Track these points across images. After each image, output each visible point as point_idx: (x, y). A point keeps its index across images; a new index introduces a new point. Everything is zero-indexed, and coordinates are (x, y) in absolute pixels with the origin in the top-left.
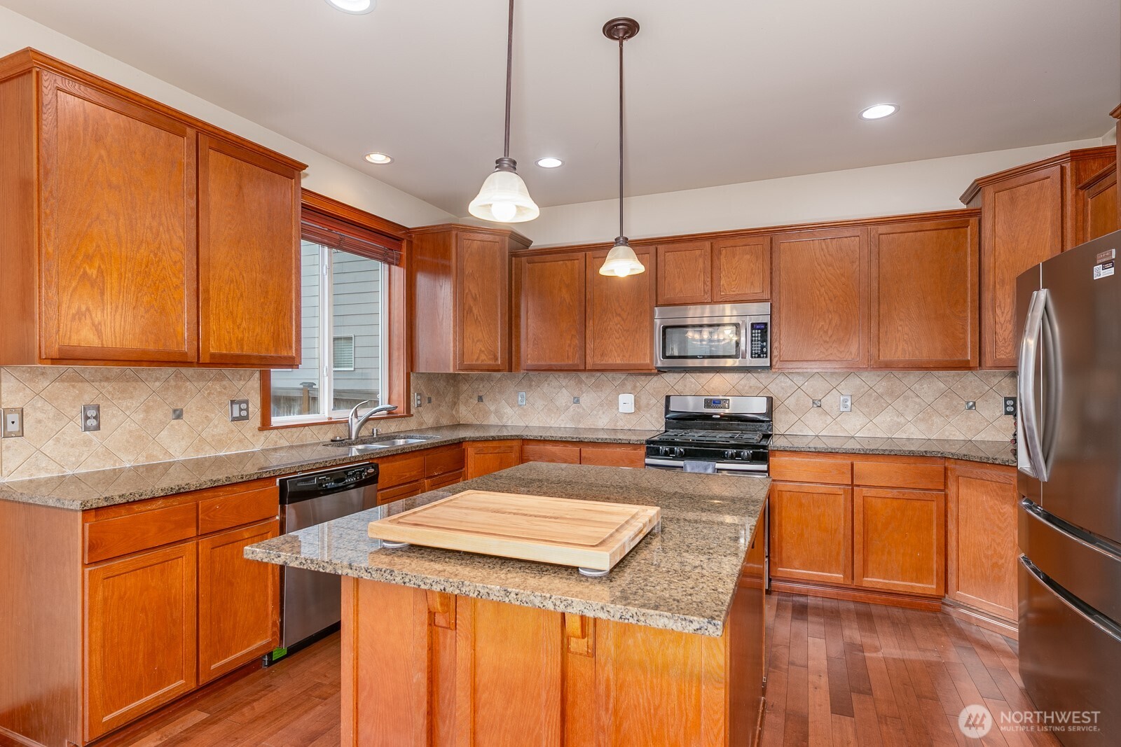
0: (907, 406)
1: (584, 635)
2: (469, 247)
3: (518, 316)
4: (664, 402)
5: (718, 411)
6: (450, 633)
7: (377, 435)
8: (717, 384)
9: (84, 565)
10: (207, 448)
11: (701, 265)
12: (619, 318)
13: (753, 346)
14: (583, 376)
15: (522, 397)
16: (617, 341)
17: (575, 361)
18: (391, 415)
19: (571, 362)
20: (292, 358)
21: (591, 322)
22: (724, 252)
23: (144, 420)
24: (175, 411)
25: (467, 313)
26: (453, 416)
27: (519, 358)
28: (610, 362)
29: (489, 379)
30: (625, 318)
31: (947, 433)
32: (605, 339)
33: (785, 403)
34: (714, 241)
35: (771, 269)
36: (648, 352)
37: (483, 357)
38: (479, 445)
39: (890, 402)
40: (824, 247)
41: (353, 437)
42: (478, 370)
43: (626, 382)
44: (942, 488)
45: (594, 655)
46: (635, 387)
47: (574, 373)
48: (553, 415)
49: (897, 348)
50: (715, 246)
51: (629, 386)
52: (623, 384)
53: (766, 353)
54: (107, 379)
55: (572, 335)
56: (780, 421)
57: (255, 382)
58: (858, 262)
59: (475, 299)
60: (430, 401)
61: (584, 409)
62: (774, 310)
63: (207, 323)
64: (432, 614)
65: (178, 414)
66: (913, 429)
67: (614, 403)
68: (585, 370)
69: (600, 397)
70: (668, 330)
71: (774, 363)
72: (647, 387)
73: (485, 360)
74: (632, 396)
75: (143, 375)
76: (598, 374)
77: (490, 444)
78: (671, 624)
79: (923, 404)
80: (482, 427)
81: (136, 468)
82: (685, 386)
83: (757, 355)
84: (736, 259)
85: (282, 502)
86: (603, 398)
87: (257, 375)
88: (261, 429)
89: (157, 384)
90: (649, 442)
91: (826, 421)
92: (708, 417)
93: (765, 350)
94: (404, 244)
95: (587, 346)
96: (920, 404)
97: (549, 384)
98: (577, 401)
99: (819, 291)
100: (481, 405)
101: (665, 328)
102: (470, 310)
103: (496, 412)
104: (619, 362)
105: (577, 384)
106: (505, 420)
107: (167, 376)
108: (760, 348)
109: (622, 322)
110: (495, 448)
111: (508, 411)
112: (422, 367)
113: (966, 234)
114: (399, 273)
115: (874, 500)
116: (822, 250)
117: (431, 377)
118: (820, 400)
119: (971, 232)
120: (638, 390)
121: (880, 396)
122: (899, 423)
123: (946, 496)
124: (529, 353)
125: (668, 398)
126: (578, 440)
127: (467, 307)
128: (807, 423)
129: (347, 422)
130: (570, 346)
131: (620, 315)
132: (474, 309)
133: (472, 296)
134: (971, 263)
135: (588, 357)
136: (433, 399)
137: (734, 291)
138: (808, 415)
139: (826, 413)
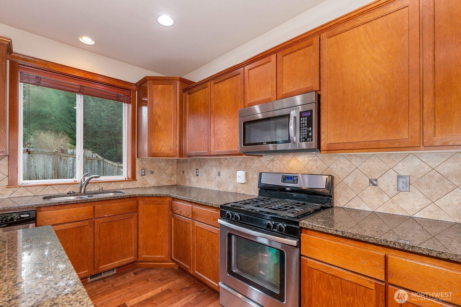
2: (156, 89)
7: (102, 190)
11: (270, 75)
13: (302, 131)
22: (285, 59)
25: (155, 125)
32: (219, 135)
33: (345, 181)
43: (242, 163)
48: (209, 182)
50: (279, 57)
52: (240, 164)
53: (311, 137)
56: (340, 196)
61: (222, 180)
67: (235, 176)
69: (229, 172)
74: (244, 172)
82: (274, 166)
83: (304, 139)
84: (294, 62)
86: (231, 173)
91: (382, 199)
92: (282, 189)
93: (310, 134)
97: (208, 164)
98: (219, 174)
103: (189, 179)
105: (219, 165)
108: (306, 133)
118: (376, 180)
120: (248, 168)
121: (444, 177)
125: (260, 174)
126: (190, 201)
128: (364, 199)
132: (159, 122)
133: (158, 115)
137: (292, 89)
138: (365, 192)
139: (382, 192)
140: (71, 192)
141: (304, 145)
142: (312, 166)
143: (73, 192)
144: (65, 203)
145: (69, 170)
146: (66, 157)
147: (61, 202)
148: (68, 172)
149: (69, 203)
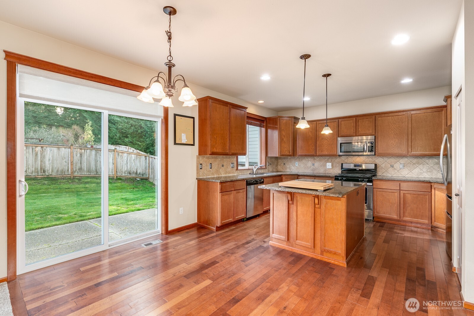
0: (424, 167)
1: (319, 204)
2: (283, 122)
3: (296, 140)
4: (341, 165)
5: (358, 168)
6: (292, 205)
7: (260, 173)
8: (358, 160)
9: (220, 193)
11: (352, 125)
12: (327, 141)
13: (369, 149)
14: (315, 158)
15: (297, 163)
16: (326, 147)
17: (313, 153)
18: (261, 168)
19: (312, 153)
20: (245, 153)
21: (318, 142)
22: (360, 120)
23: (218, 167)
24: (222, 165)
26: (276, 169)
27: (296, 152)
28: (324, 153)
29: (287, 158)
30: (328, 140)
31: (438, 176)
32: (322, 147)
33: (381, 166)
34: (357, 118)
35: (375, 125)
36: (336, 150)
37: (286, 152)
38: (286, 176)
39: (418, 166)
40: (393, 118)
41: (254, 173)
42: (285, 156)
44: (430, 191)
45: (320, 208)
46: (332, 161)
47: (312, 157)
48: (306, 169)
49: (418, 149)
50: (357, 119)
51: (330, 160)
52: (328, 160)
53: (373, 151)
54: (213, 158)
55: (312, 146)
56: (380, 171)
57: (235, 159)
58: (404, 123)
59: (284, 136)
60: (271, 165)
61: (316, 167)
62: (376, 138)
63: (231, 146)
64: (288, 201)
66: (426, 174)
67: (325, 165)
68: (316, 156)
69: (321, 164)
70: (342, 144)
71: (376, 154)
72: (336, 161)
73: (287, 153)
74: (331, 163)
76: (320, 157)
77: (289, 176)
78: (333, 196)
79: (429, 166)
80: (285, 172)
82: (348, 160)
83: (370, 151)
84: (364, 122)
85: (247, 185)
87: (236, 157)
88: (236, 170)
90: (335, 176)
91: (395, 171)
92: (355, 170)
93: (373, 150)
94: (265, 122)
95: (317, 149)
96: (428, 167)
97: (305, 160)
98: (313, 165)
99: (391, 132)
100: (285, 166)
101: (341, 144)
102: (283, 139)
103: (289, 168)
104: (327, 153)
105: (313, 160)
106: (292, 170)
108: (371, 149)
109: (328, 142)
110: (290, 177)
111: (293, 168)
112: (269, 155)
113: (442, 113)
114: (263, 129)
115: (407, 194)
116: (392, 119)
117: (271, 158)
118: (393, 165)
119: (444, 112)
120: (333, 161)
121: (414, 164)
122: (421, 172)
123: (431, 194)
124: (299, 152)
125: (342, 164)
127: (282, 138)
128: (389, 172)
129: (253, 169)
130: (312, 149)
131: (327, 140)
134: (444, 122)
135: (317, 152)
136: (272, 164)
138: (389, 170)
139: (395, 169)
141: (369, 153)
142: (368, 160)
145: (124, 164)
146: (122, 153)
148: (124, 166)
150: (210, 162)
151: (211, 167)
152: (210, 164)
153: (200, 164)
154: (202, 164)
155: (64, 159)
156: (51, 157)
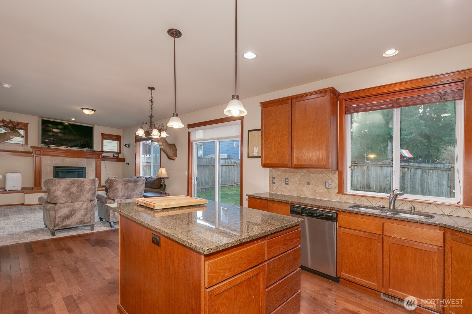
10: (318, 196)
23: (299, 184)
54: (291, 172)
65: (308, 183)
75: (299, 171)
81: (297, 197)
88: (338, 193)
89: (303, 174)
107: (305, 172)
140: (381, 206)
143: (383, 206)
144: (357, 212)
147: (353, 211)
149: (360, 213)
150: (287, 177)
151: (287, 182)
152: (286, 179)
153: (273, 178)
154: (275, 178)
155: (386, 177)
156: (375, 175)
